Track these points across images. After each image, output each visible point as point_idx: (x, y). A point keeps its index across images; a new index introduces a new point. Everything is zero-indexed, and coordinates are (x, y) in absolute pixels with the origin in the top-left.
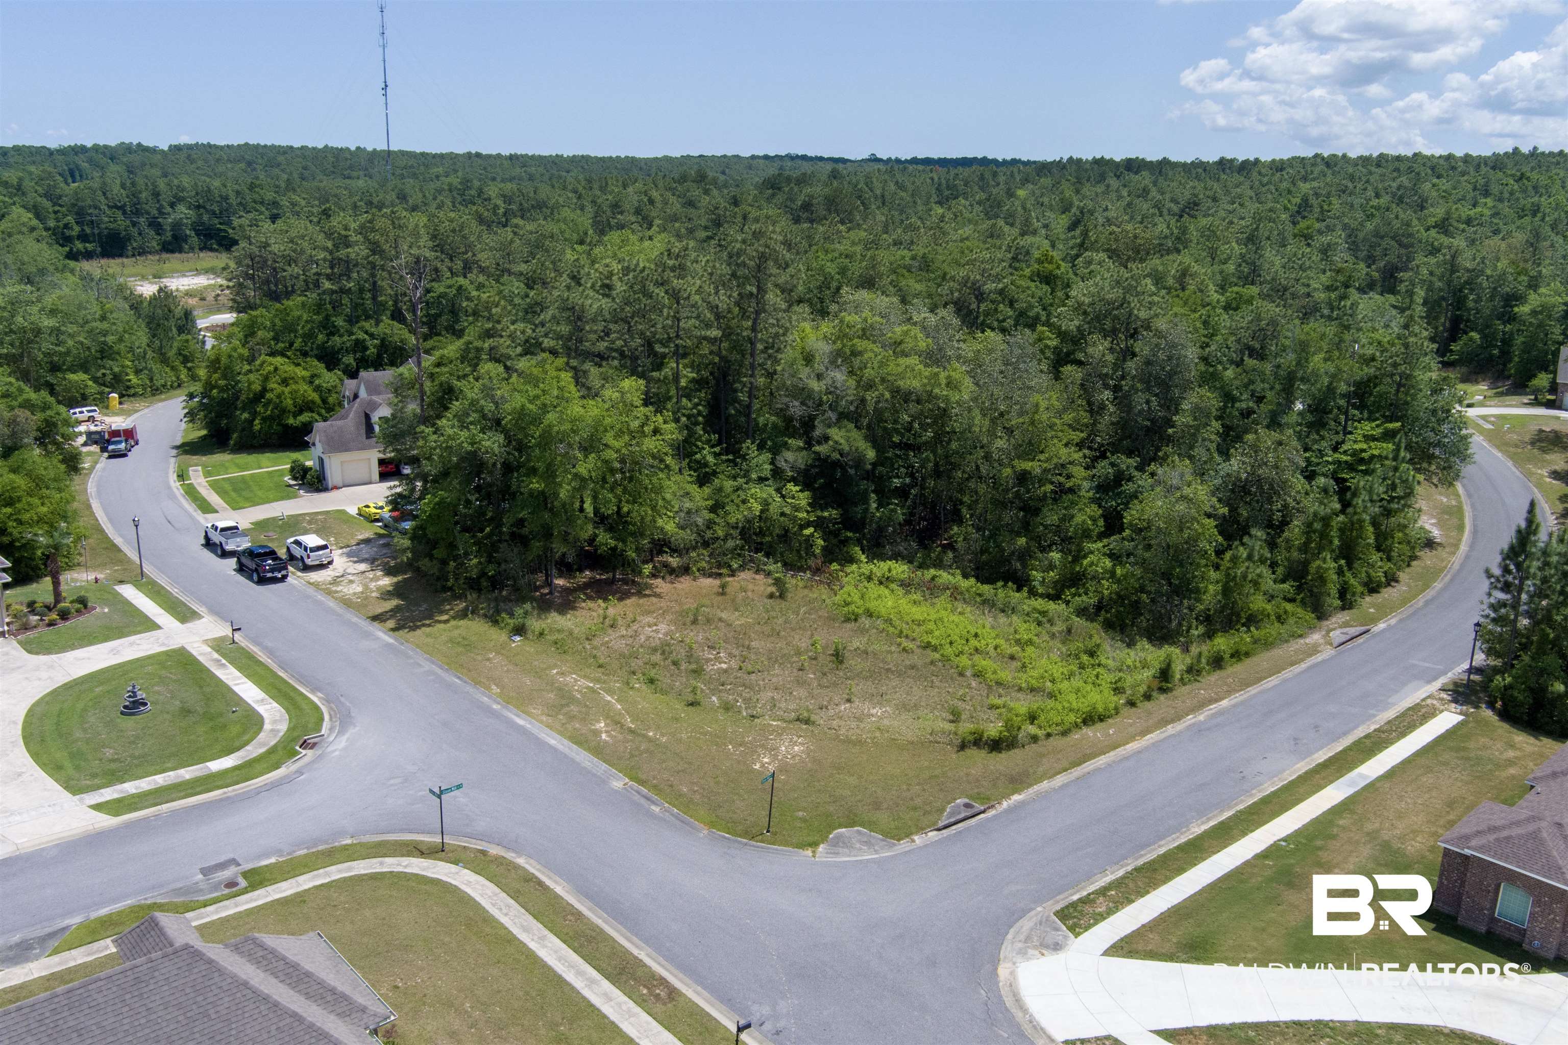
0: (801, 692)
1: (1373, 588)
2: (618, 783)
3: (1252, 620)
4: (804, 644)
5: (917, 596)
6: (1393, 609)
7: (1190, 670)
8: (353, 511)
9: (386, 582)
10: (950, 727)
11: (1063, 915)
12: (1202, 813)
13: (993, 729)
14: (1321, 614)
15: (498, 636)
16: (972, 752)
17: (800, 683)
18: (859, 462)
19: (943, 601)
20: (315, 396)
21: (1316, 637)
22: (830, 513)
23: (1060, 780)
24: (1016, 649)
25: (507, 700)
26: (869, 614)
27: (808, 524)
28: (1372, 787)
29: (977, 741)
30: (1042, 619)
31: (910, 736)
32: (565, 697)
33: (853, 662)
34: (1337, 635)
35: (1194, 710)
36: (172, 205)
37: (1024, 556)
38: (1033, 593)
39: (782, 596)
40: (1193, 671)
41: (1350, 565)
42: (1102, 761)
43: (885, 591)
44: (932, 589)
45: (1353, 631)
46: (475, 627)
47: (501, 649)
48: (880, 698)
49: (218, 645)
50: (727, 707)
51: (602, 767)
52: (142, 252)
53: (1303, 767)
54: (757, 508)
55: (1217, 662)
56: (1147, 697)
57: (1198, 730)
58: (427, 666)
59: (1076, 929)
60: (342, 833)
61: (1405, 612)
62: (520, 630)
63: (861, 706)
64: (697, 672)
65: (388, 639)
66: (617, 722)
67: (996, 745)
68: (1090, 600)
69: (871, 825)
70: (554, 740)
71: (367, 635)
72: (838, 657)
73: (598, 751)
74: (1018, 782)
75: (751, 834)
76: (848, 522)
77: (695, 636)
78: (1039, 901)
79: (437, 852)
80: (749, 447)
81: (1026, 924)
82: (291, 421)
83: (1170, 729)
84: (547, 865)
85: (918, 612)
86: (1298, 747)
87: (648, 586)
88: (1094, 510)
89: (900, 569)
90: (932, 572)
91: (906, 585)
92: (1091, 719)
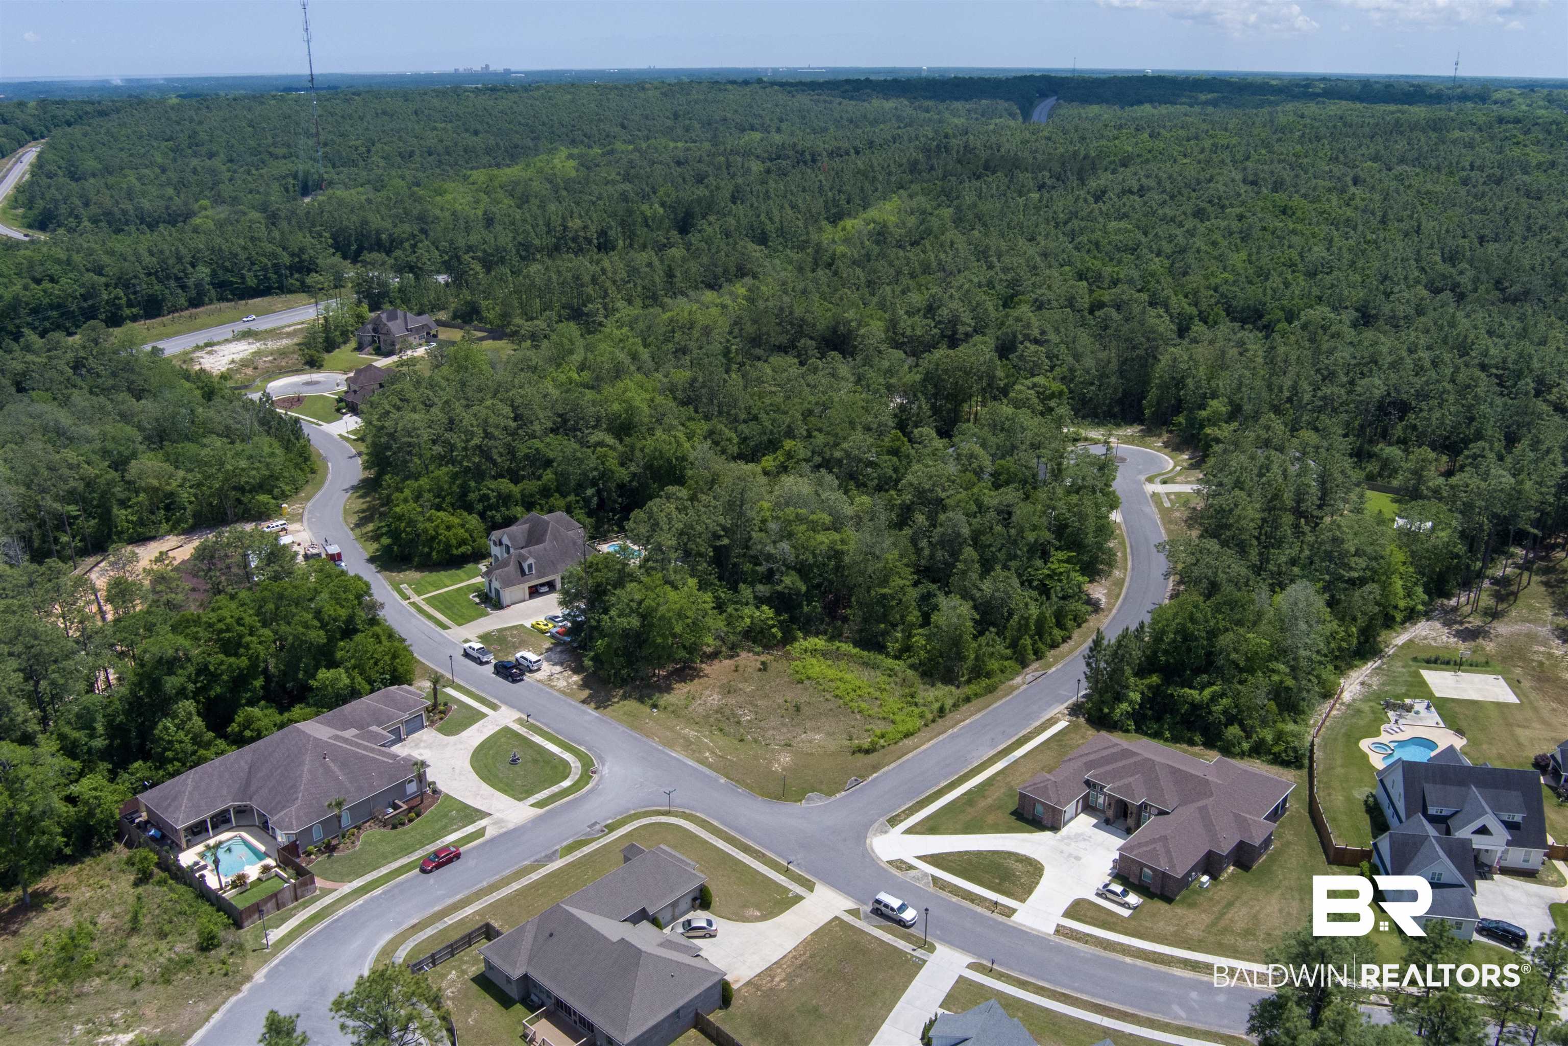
0: (784, 730)
1: (1054, 645)
2: (723, 780)
3: (988, 675)
4: (780, 701)
5: (829, 662)
6: (1063, 658)
7: (954, 705)
8: (528, 625)
9: (576, 678)
10: (847, 743)
11: (889, 821)
12: (946, 778)
13: (866, 743)
14: (1024, 664)
15: (646, 709)
16: (858, 755)
17: (783, 725)
18: (798, 593)
19: (842, 664)
20: (467, 535)
21: (1019, 679)
22: (785, 616)
23: (893, 765)
24: (878, 694)
25: (665, 745)
26: (809, 678)
27: (773, 626)
28: (1016, 761)
29: (860, 750)
30: (891, 673)
31: (833, 748)
32: (686, 739)
33: (805, 710)
34: (1029, 678)
35: (953, 726)
36: (193, 266)
37: (885, 633)
38: (888, 655)
39: (765, 670)
40: (955, 706)
41: (1041, 638)
42: (910, 755)
43: (814, 661)
44: (837, 656)
45: (1037, 674)
46: (631, 705)
47: (650, 717)
48: (817, 729)
49: (520, 721)
50: (756, 741)
51: (714, 774)
52: (174, 309)
53: (992, 753)
54: (748, 621)
55: (968, 700)
56: (933, 721)
57: (953, 737)
58: (621, 728)
59: (893, 826)
60: (628, 809)
61: (1067, 659)
62: (655, 706)
63: (811, 735)
64: (738, 723)
65: (595, 713)
66: (713, 753)
67: (867, 752)
68: (915, 660)
69: (821, 791)
70: (690, 762)
71: (584, 712)
72: (798, 708)
73: (710, 766)
74: (875, 768)
75: (778, 798)
76: (793, 620)
77: (732, 700)
78: (882, 816)
79: (667, 813)
80: (742, 586)
81: (876, 825)
82: (455, 552)
83: (941, 737)
84: (709, 815)
85: (831, 673)
86: (993, 743)
87: (701, 670)
88: (917, 613)
89: (819, 642)
90: (837, 644)
91: (824, 654)
92: (907, 735)
